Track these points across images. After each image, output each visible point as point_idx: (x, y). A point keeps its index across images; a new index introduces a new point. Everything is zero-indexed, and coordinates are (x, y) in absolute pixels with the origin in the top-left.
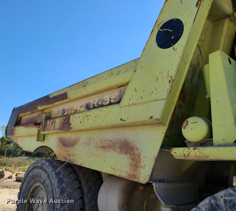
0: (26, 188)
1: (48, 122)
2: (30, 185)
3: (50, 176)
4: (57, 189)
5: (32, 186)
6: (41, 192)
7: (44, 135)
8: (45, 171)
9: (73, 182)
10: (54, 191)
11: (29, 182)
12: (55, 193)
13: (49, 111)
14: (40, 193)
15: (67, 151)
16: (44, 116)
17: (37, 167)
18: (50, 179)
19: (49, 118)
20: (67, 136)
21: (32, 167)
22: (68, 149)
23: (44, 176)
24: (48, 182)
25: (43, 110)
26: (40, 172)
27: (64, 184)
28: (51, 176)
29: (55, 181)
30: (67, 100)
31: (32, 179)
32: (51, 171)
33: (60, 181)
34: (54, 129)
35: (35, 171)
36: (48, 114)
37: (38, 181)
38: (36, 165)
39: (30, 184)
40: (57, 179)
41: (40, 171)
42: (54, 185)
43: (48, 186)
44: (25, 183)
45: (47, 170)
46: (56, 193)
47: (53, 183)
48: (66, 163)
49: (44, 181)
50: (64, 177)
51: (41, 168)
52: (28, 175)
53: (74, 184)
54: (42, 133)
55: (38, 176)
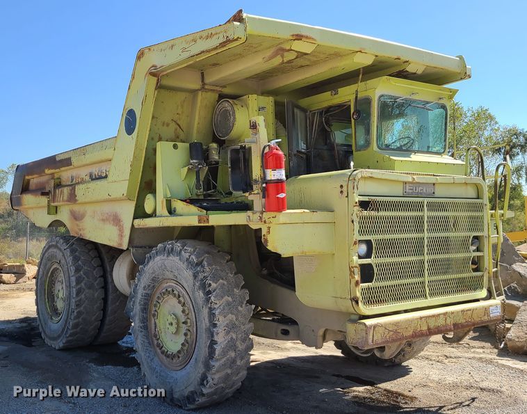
0: (43, 273)
1: (57, 191)
3: (65, 254)
4: (72, 268)
5: (50, 269)
7: (56, 207)
8: (60, 250)
9: (92, 260)
11: (46, 265)
13: (58, 176)
15: (77, 225)
16: (52, 183)
17: (52, 246)
18: (65, 258)
19: (59, 185)
20: (76, 208)
21: (47, 247)
22: (77, 222)
23: (59, 255)
24: (63, 261)
25: (53, 174)
26: (56, 252)
27: (80, 262)
29: (70, 259)
30: (72, 167)
31: (49, 260)
32: (65, 249)
33: (76, 259)
34: (63, 201)
35: (50, 250)
36: (57, 181)
37: (54, 262)
38: (51, 244)
40: (71, 257)
41: (55, 250)
43: (64, 265)
44: (42, 267)
45: (62, 248)
47: (68, 262)
49: (60, 261)
50: (81, 254)
51: (56, 246)
52: (44, 257)
53: (93, 262)
54: (52, 204)
55: (54, 257)
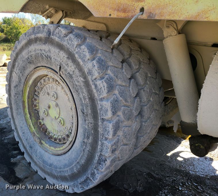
0: (20, 79)
2: (26, 74)
3: (76, 56)
4: (99, 82)
5: (31, 75)
6: (50, 85)
8: (61, 47)
9: (122, 66)
10: (93, 87)
11: (24, 68)
12: (95, 91)
14: (47, 86)
17: (37, 40)
18: (75, 62)
23: (58, 56)
26: (47, 50)
28: (79, 56)
29: (90, 65)
31: (30, 63)
32: (75, 46)
33: (102, 65)
35: (32, 47)
37: (42, 66)
38: (33, 37)
39: (27, 72)
40: (95, 62)
41: (46, 47)
42: (90, 72)
43: (73, 76)
44: (16, 70)
45: (65, 43)
46: (97, 91)
47: (86, 70)
48: (132, 21)
49: (60, 67)
50: (106, 57)
51: (47, 41)
52: (19, 57)
53: (124, 70)
55: (43, 58)
